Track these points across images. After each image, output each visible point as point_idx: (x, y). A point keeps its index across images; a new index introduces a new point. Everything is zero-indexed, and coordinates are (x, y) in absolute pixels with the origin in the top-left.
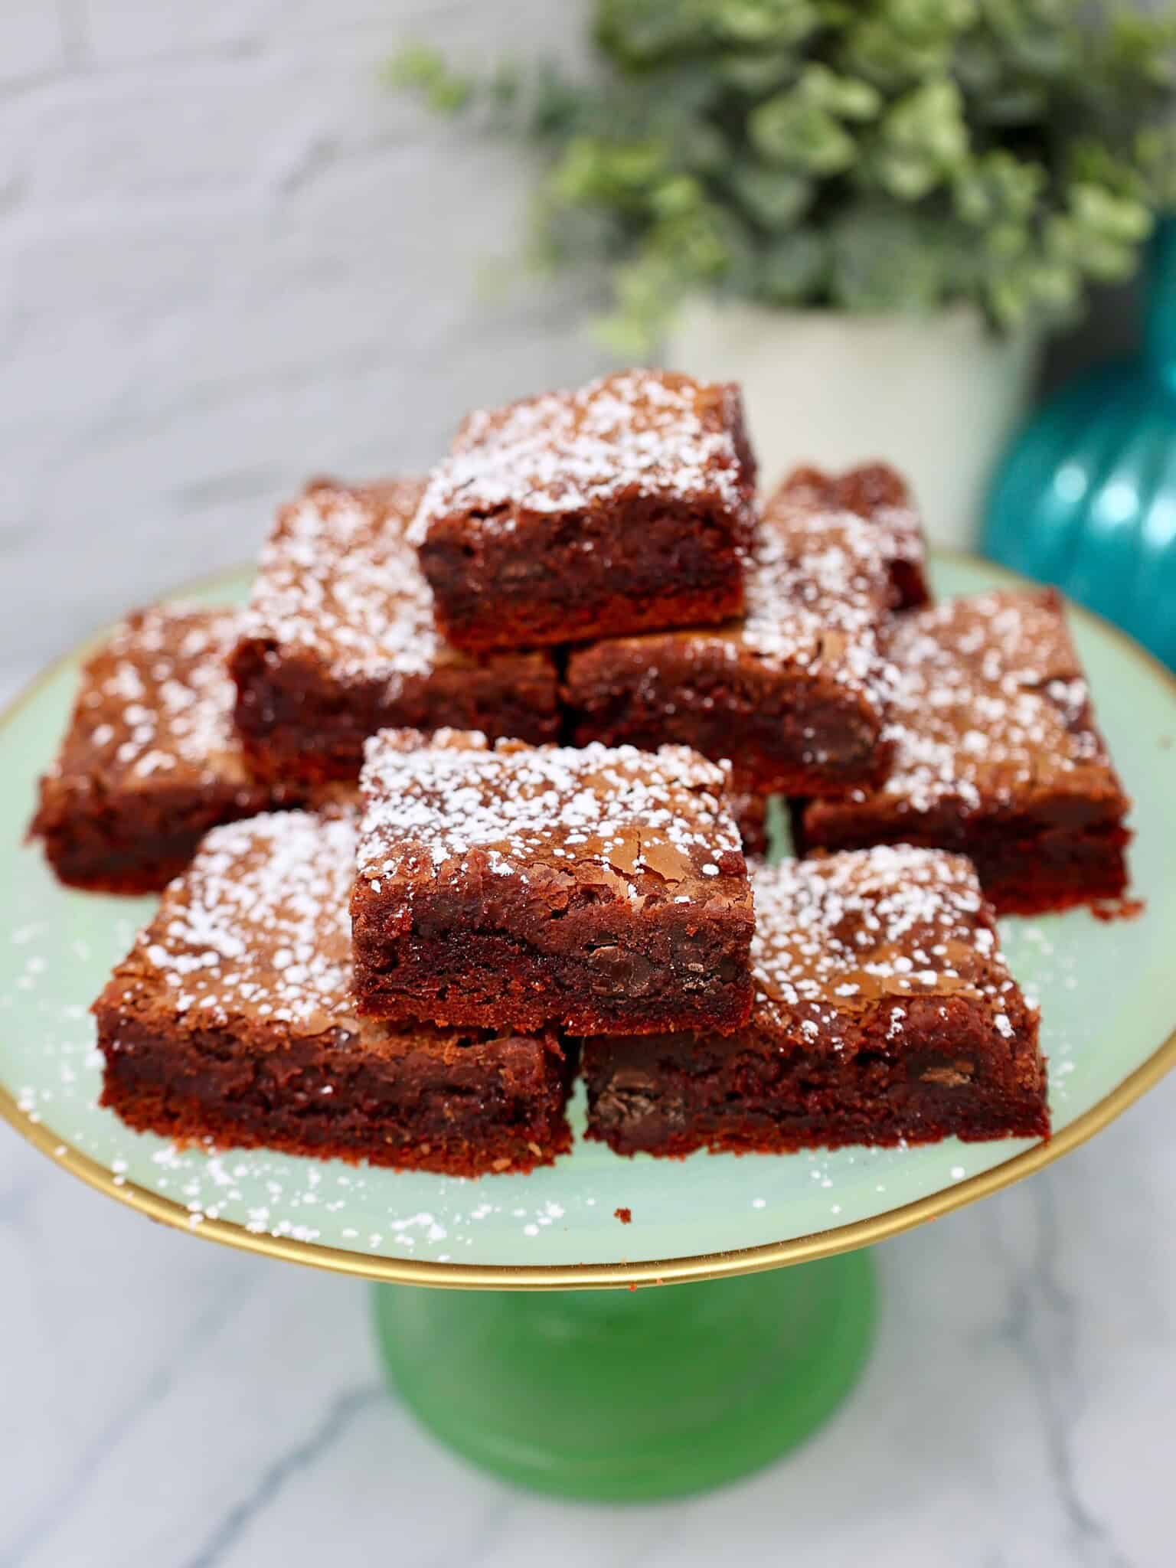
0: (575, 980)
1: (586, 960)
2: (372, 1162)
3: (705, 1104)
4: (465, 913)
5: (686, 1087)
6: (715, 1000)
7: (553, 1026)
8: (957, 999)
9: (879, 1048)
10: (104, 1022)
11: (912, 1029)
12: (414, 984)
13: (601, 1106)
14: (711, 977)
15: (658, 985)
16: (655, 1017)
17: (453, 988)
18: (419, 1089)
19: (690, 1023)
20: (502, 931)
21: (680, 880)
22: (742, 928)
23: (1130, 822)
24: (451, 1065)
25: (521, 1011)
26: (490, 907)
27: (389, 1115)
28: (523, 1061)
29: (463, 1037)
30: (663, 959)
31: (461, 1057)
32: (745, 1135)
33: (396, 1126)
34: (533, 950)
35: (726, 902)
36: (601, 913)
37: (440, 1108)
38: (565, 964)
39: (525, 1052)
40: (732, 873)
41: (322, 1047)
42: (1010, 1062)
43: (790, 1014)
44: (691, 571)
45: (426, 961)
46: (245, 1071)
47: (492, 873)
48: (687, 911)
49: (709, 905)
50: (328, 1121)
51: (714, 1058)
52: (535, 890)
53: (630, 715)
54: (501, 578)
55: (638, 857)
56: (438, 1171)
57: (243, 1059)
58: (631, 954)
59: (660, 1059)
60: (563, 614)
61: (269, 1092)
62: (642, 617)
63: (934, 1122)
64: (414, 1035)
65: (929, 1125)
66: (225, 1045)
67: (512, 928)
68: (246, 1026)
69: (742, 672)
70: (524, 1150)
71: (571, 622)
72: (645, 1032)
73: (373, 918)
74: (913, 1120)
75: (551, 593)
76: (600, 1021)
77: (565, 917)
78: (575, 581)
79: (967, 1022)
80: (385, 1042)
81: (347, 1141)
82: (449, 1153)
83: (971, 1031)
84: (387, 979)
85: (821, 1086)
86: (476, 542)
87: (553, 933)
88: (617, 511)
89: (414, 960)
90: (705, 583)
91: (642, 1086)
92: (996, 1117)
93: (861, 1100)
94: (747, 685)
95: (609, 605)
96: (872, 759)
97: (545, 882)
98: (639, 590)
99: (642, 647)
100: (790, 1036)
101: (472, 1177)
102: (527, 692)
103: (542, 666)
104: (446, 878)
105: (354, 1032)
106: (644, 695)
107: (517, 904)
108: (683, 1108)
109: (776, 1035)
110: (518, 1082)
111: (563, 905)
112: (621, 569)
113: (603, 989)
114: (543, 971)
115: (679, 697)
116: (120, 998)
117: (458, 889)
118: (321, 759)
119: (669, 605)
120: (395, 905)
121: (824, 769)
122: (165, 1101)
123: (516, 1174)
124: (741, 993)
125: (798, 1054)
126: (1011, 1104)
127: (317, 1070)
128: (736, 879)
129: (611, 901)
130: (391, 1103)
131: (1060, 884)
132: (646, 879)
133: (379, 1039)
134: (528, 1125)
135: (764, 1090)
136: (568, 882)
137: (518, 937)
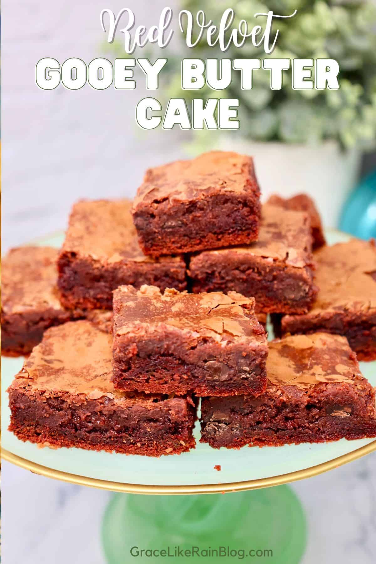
0: (199, 374)
1: (204, 366)
2: (117, 451)
3: (248, 426)
4: (158, 348)
5: (241, 419)
6: (253, 382)
7: (191, 393)
8: (344, 383)
9: (315, 402)
10: (13, 395)
11: (328, 395)
12: (137, 376)
13: (207, 428)
14: (251, 373)
15: (232, 376)
16: (230, 389)
17: (152, 378)
18: (137, 420)
19: (243, 392)
20: (172, 355)
21: (239, 335)
22: (264, 353)
24: (151, 410)
25: (178, 387)
26: (168, 345)
27: (124, 432)
28: (179, 407)
29: (155, 398)
30: (234, 366)
31: (154, 406)
32: (263, 439)
33: (127, 435)
34: (183, 363)
35: (258, 343)
36: (210, 348)
37: (145, 428)
38: (196, 368)
39: (180, 404)
40: (259, 333)
41: (99, 404)
42: (365, 407)
43: (281, 390)
44: (238, 224)
45: (142, 367)
46: (68, 415)
47: (168, 332)
48: (242, 346)
49: (251, 344)
50: (100, 435)
51: (252, 407)
52: (184, 338)
53: (214, 281)
54: (165, 226)
55: (223, 327)
56: (143, 454)
57: (67, 410)
58: (221, 364)
59: (230, 409)
60: (188, 241)
61: (77, 423)
62: (219, 242)
63: (336, 432)
64: (136, 398)
65: (334, 434)
66: (61, 404)
67: (176, 354)
68: (69, 396)
69: (258, 263)
70: (178, 444)
71: (191, 244)
72: (226, 395)
73: (122, 349)
74: (328, 432)
75: (184, 232)
76: (209, 391)
77: (196, 349)
78: (194, 227)
79: (348, 392)
80: (124, 401)
81: (107, 443)
82: (148, 446)
83: (350, 395)
84: (126, 375)
85: (293, 418)
86: (156, 212)
87: (191, 355)
88: (210, 200)
89: (137, 366)
90: (244, 228)
91: (223, 419)
92: (360, 429)
93: (308, 424)
94: (260, 269)
95: (207, 237)
96: (308, 297)
97: (188, 335)
98: (218, 231)
99: (219, 254)
100: (281, 398)
101: (157, 456)
102: (174, 272)
103: (180, 262)
104: (150, 334)
105: (112, 398)
106: (220, 273)
107: (178, 344)
108: (239, 428)
109: (276, 398)
110: (177, 415)
111: (195, 345)
112: (212, 223)
113: (210, 378)
114: (187, 371)
115: (233, 273)
116: (19, 385)
117: (155, 338)
118: (92, 300)
119: (229, 237)
120: (131, 344)
121: (289, 302)
122: (35, 428)
123: (174, 454)
124: (263, 379)
125: (284, 405)
126: (366, 424)
127: (97, 414)
128: (261, 336)
129: (214, 343)
130: (126, 426)
132: (227, 335)
133: (122, 400)
134: (180, 433)
135: (271, 420)
136: (197, 335)
137: (178, 357)
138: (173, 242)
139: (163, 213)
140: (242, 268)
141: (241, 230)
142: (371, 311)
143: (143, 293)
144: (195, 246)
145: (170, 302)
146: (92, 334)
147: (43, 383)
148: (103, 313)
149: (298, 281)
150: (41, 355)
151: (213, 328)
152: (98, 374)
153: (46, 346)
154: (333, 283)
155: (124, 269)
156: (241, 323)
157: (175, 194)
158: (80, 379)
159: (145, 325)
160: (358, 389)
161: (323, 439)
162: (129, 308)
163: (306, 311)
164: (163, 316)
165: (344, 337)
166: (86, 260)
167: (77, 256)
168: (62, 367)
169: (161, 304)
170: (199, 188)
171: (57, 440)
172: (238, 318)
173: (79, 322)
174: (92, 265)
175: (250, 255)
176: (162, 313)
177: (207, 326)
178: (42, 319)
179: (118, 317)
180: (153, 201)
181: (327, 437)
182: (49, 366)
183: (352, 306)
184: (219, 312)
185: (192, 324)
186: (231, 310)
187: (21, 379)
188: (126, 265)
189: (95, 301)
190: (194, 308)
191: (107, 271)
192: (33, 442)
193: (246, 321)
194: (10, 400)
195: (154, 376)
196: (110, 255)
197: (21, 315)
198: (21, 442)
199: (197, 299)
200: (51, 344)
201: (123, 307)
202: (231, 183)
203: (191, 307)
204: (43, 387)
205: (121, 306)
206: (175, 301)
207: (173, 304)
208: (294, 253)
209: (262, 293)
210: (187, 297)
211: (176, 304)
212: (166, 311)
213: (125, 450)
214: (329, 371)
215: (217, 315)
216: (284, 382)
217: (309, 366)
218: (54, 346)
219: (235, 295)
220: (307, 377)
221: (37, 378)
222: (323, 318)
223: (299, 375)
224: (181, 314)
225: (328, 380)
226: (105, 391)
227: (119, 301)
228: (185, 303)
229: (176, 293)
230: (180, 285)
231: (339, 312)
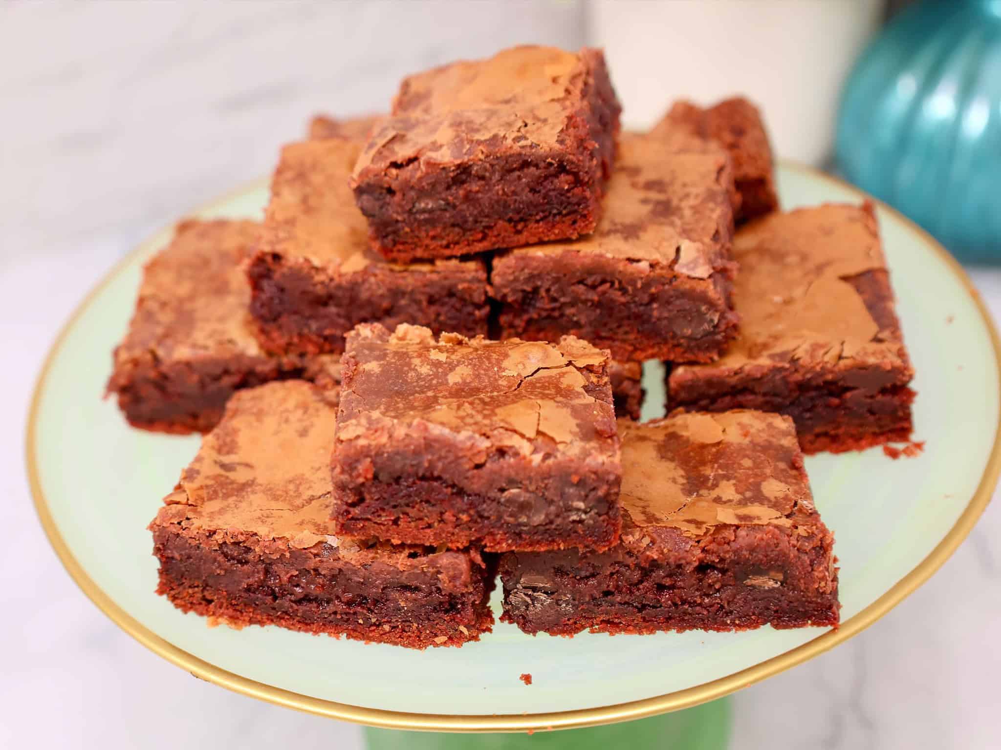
1: (499, 499)
2: (349, 636)
3: (587, 599)
4: (412, 466)
5: (574, 587)
6: (593, 527)
7: (475, 544)
8: (771, 526)
9: (714, 561)
10: (159, 536)
11: (738, 549)
12: (376, 514)
13: (512, 598)
14: (590, 511)
15: (552, 517)
16: (550, 539)
17: (403, 518)
18: (382, 587)
19: (575, 543)
20: (439, 478)
21: (568, 441)
22: (612, 478)
23: (913, 385)
24: (404, 571)
25: (453, 534)
26: (430, 462)
27: (360, 604)
28: (455, 569)
29: (412, 551)
30: (556, 499)
31: (411, 566)
32: (616, 621)
33: (365, 611)
34: (461, 492)
35: (602, 458)
36: (510, 466)
37: (396, 601)
38: (484, 502)
39: (456, 563)
40: (606, 436)
41: (313, 557)
42: (810, 573)
43: (649, 536)
45: (384, 499)
46: (258, 572)
47: (431, 437)
48: (573, 465)
49: (588, 460)
50: (318, 607)
51: (594, 567)
52: (462, 449)
53: (538, 305)
55: (538, 424)
56: (396, 644)
57: (257, 563)
58: (532, 495)
59: (554, 568)
61: (276, 587)
63: (754, 614)
64: (377, 549)
65: (750, 616)
66: (244, 553)
67: (446, 476)
68: (259, 541)
69: (620, 272)
70: (456, 630)
72: (542, 549)
74: (738, 612)
76: (510, 541)
77: (484, 469)
79: (778, 544)
80: (357, 554)
81: (331, 622)
82: (403, 630)
83: (780, 550)
84: (356, 511)
85: (672, 587)
87: (475, 480)
89: (376, 497)
91: (542, 585)
92: (799, 611)
93: (701, 597)
94: (623, 282)
96: (719, 333)
97: (469, 444)
99: (546, 255)
100: (648, 553)
101: (420, 648)
102: (464, 289)
103: (478, 270)
104: (398, 441)
105: (335, 545)
106: (548, 291)
107: (449, 460)
108: (572, 601)
109: (638, 551)
110: (451, 584)
111: (483, 460)
113: (511, 520)
114: (468, 506)
115: (573, 291)
116: (170, 520)
117: (406, 449)
120: (362, 459)
121: (683, 340)
122: (203, 591)
123: (451, 646)
124: (612, 522)
125: (655, 565)
126: (810, 603)
127: (309, 572)
128: (609, 441)
129: (517, 458)
130: (361, 595)
131: (861, 430)
132: (543, 441)
133: (352, 551)
134: (459, 613)
135: (630, 589)
136: (486, 444)
137: (450, 483)
140: (590, 281)
142: (843, 363)
143: (402, 339)
145: (446, 363)
146: (311, 411)
147: (212, 513)
149: (698, 303)
150: (214, 455)
151: (517, 428)
152: (314, 494)
153: (227, 434)
154: (778, 299)
155: (371, 284)
156: (575, 412)
158: (281, 505)
159: (387, 421)
160: (799, 535)
161: (728, 625)
162: (368, 374)
163: (716, 357)
164: (430, 394)
165: (786, 416)
166: (301, 269)
167: (283, 262)
168: (251, 479)
169: (429, 367)
171: (242, 613)
172: (571, 399)
173: (290, 384)
174: (312, 277)
175: (605, 257)
176: (429, 388)
177: (507, 423)
178: (226, 372)
179: (348, 394)
181: (737, 622)
182: (227, 478)
183: (807, 352)
184: (538, 385)
185: (479, 418)
186: (562, 379)
187: (175, 505)
188: (375, 275)
189: (321, 340)
190: (490, 377)
191: (339, 287)
192: (201, 614)
193: (587, 406)
194: (156, 544)
195: (407, 514)
196: (345, 258)
197: (188, 364)
198: (179, 611)
199: (497, 357)
200: (235, 431)
201: (359, 373)
203: (486, 375)
204: (212, 524)
205: (355, 370)
206: (455, 363)
207: (452, 367)
208: (690, 251)
209: (629, 325)
210: (479, 352)
211: (457, 369)
212: (438, 382)
213: (363, 634)
214: (748, 494)
215: (532, 393)
216: (658, 520)
217: (711, 481)
218: (241, 434)
219: (573, 343)
220: (704, 507)
221: (203, 504)
222: (748, 375)
223: (689, 499)
224: (463, 390)
225: (740, 518)
226: (324, 530)
227: (353, 360)
228: (475, 365)
229: (460, 343)
230: (477, 313)
231: (780, 365)
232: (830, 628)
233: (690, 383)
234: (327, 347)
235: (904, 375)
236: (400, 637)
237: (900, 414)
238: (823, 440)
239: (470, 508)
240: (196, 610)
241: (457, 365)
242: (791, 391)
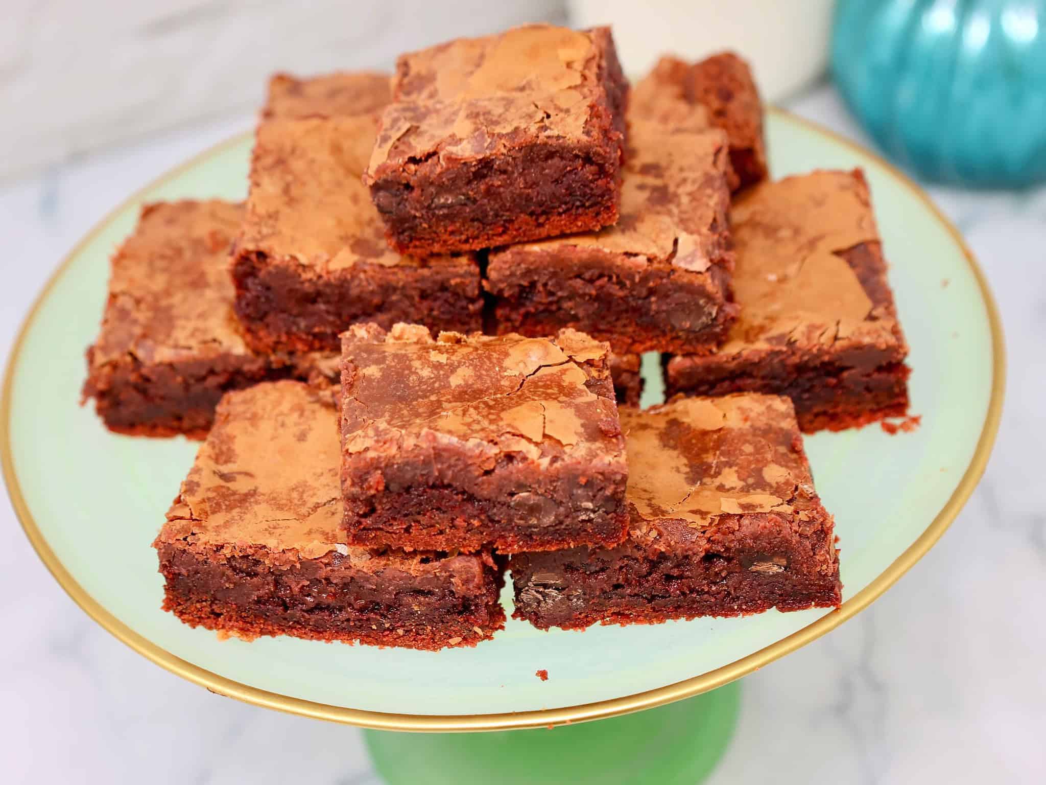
0: (502, 516)
1: (509, 503)
2: (362, 642)
3: (598, 593)
4: (422, 475)
5: (584, 582)
6: (601, 525)
7: (488, 548)
8: (774, 514)
9: (719, 551)
10: (164, 553)
11: (742, 538)
12: (387, 524)
13: (523, 596)
14: (598, 510)
15: (561, 518)
16: (560, 539)
17: (416, 526)
18: (395, 592)
19: (585, 541)
20: (449, 486)
21: (574, 443)
22: (619, 477)
23: (909, 361)
24: (417, 576)
25: (465, 539)
26: (440, 471)
27: (372, 611)
28: (467, 572)
29: (424, 557)
30: (564, 501)
31: (423, 571)
32: (627, 612)
33: (378, 617)
34: (471, 498)
35: (608, 459)
36: (519, 471)
37: (409, 605)
38: (495, 506)
39: (470, 567)
40: (611, 435)
41: (323, 566)
42: (812, 557)
43: (656, 529)
44: (577, 196)
45: (395, 508)
46: (268, 584)
47: (440, 447)
48: (579, 467)
49: (595, 462)
50: (330, 616)
51: (603, 562)
52: (471, 457)
53: (535, 299)
54: (433, 205)
55: (544, 427)
56: (410, 647)
57: (266, 576)
58: (541, 497)
59: (564, 565)
60: (481, 229)
61: (287, 597)
62: (541, 229)
63: (760, 599)
64: (389, 556)
65: (756, 601)
66: (254, 566)
67: (456, 484)
68: (268, 554)
69: (618, 266)
70: (470, 631)
71: (488, 234)
72: (553, 549)
73: (356, 480)
74: (745, 598)
75: (472, 215)
76: (521, 543)
77: (493, 475)
78: (490, 206)
79: (781, 531)
80: (368, 562)
81: (344, 629)
82: (417, 633)
83: (783, 537)
84: (368, 521)
85: (680, 577)
86: (413, 181)
87: (485, 486)
88: (519, 155)
89: (387, 508)
90: (587, 204)
91: (553, 582)
92: (803, 594)
93: (708, 585)
94: (621, 276)
95: (516, 222)
96: (718, 326)
97: (477, 452)
98: (540, 210)
99: (542, 250)
100: (656, 546)
101: (435, 650)
102: (457, 285)
103: (469, 265)
104: (407, 452)
105: (345, 554)
106: (545, 285)
107: (459, 468)
108: (583, 596)
109: (646, 545)
110: (464, 587)
111: (492, 467)
112: (524, 196)
113: (522, 522)
114: (479, 512)
115: (570, 285)
116: (175, 536)
117: (416, 459)
118: (304, 337)
119: (561, 220)
120: (372, 472)
121: (681, 334)
122: (211, 605)
123: (465, 647)
124: (620, 519)
125: (663, 557)
126: (812, 585)
127: (320, 582)
128: (614, 440)
129: (526, 462)
130: (374, 602)
131: (858, 407)
132: (550, 445)
133: (364, 559)
134: (472, 614)
135: (639, 581)
136: (494, 450)
137: (460, 490)
138: (452, 233)
139: (426, 182)
140: (587, 275)
141: (583, 206)
142: (838, 344)
143: (398, 338)
144: (495, 238)
145: (447, 365)
146: (307, 413)
147: (217, 526)
148: (327, 358)
149: (696, 296)
150: (212, 464)
151: (524, 433)
152: (319, 501)
153: (222, 442)
154: (772, 277)
155: (361, 280)
156: (579, 411)
157: (450, 144)
158: (287, 515)
159: (395, 432)
160: (800, 520)
161: (736, 610)
162: (369, 380)
163: (714, 350)
164: (433, 398)
165: (785, 397)
166: (287, 267)
167: (268, 260)
168: (254, 488)
169: (430, 370)
170: (498, 130)
171: (252, 625)
172: (574, 398)
173: (282, 384)
174: (300, 276)
175: (603, 252)
176: (432, 391)
177: (513, 427)
178: (212, 372)
179: (350, 402)
180: (406, 160)
181: (744, 607)
182: (228, 489)
183: (803, 333)
184: (540, 384)
185: (485, 423)
186: (563, 377)
187: (179, 521)
188: (365, 272)
189: (310, 338)
190: (492, 378)
191: (328, 284)
192: (210, 628)
193: (590, 404)
194: (161, 562)
196: (333, 253)
197: (171, 365)
198: (187, 626)
199: (497, 356)
200: (231, 438)
201: (359, 379)
202: (561, 115)
203: (487, 375)
204: (218, 538)
205: (355, 375)
206: (456, 363)
207: (453, 369)
208: (687, 243)
209: (627, 318)
210: (479, 352)
211: (458, 370)
212: (440, 385)
213: (376, 640)
214: (751, 481)
215: (535, 393)
216: (663, 513)
217: (714, 468)
218: (236, 440)
219: (572, 337)
220: (707, 497)
221: (207, 518)
222: (746, 360)
223: (693, 489)
224: (465, 393)
225: (743, 507)
226: (333, 539)
227: (352, 365)
228: (476, 366)
229: (458, 341)
230: (471, 307)
231: (777, 348)
232: (832, 608)
233: (688, 370)
234: (317, 344)
235: (898, 353)
236: (414, 640)
237: (897, 390)
238: (822, 419)
239: (481, 513)
240: (204, 624)
241: (458, 367)
242: (789, 373)
